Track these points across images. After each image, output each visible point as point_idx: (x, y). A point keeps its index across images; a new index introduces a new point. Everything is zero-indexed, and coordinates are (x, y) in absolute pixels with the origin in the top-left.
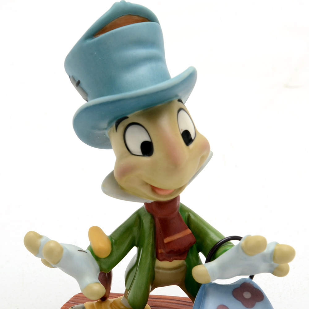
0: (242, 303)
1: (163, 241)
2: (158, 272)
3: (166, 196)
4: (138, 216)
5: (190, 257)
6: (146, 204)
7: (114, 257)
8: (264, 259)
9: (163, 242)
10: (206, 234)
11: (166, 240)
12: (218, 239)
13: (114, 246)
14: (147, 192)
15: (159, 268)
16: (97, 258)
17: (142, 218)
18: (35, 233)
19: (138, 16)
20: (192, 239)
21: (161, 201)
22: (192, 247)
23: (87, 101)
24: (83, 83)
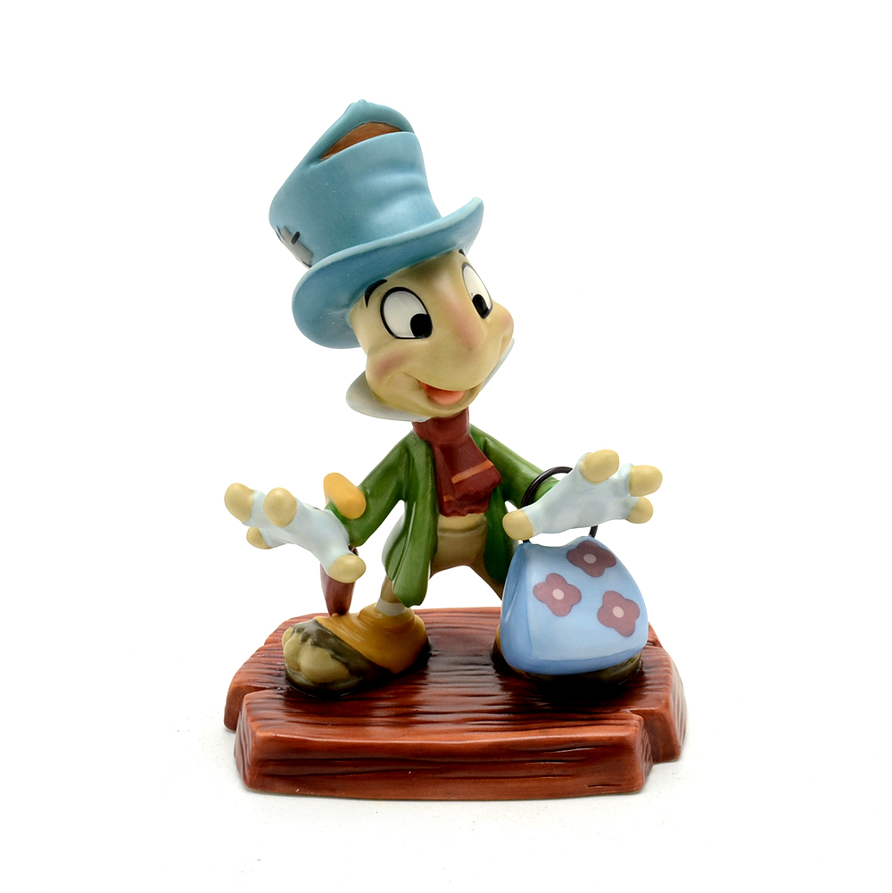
0: (585, 571)
1: (450, 480)
2: (442, 538)
3: (450, 407)
4: (404, 448)
5: (494, 508)
6: (417, 425)
7: (371, 519)
8: (616, 489)
9: (451, 483)
10: (515, 470)
11: (455, 480)
12: (534, 475)
13: (370, 500)
14: (419, 399)
15: (445, 530)
16: (344, 520)
17: (411, 449)
18: (243, 487)
19: (385, 124)
20: (495, 476)
21: (442, 416)
22: (495, 490)
23: (310, 266)
24: (305, 237)
